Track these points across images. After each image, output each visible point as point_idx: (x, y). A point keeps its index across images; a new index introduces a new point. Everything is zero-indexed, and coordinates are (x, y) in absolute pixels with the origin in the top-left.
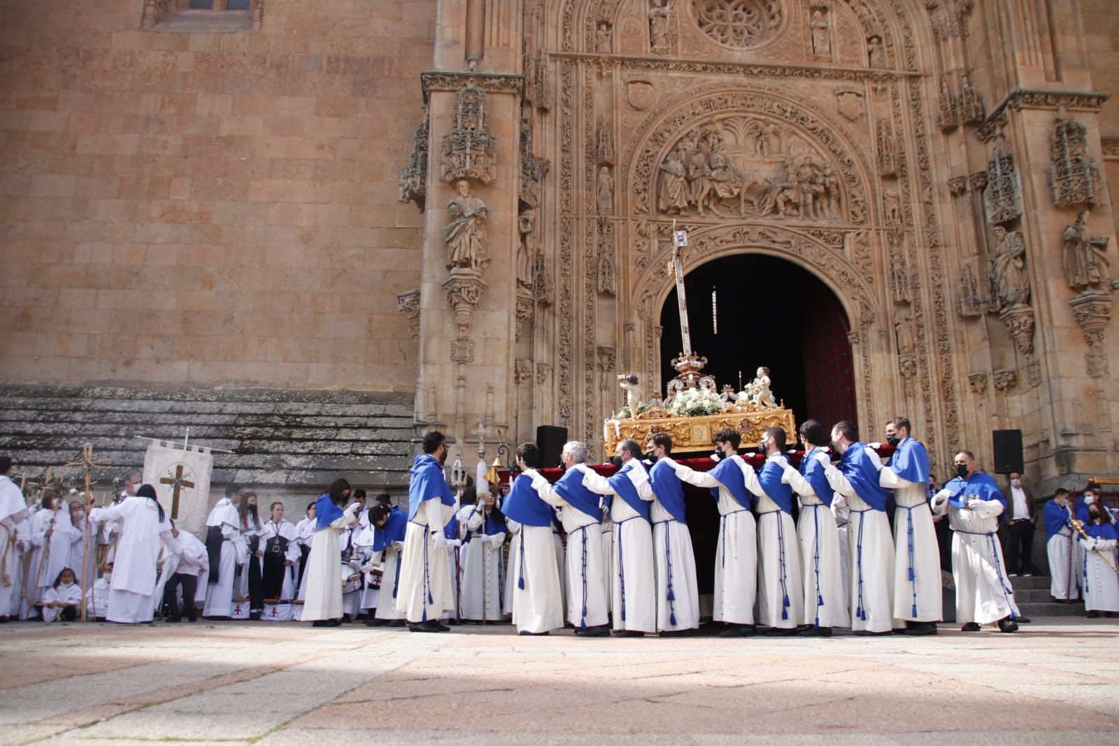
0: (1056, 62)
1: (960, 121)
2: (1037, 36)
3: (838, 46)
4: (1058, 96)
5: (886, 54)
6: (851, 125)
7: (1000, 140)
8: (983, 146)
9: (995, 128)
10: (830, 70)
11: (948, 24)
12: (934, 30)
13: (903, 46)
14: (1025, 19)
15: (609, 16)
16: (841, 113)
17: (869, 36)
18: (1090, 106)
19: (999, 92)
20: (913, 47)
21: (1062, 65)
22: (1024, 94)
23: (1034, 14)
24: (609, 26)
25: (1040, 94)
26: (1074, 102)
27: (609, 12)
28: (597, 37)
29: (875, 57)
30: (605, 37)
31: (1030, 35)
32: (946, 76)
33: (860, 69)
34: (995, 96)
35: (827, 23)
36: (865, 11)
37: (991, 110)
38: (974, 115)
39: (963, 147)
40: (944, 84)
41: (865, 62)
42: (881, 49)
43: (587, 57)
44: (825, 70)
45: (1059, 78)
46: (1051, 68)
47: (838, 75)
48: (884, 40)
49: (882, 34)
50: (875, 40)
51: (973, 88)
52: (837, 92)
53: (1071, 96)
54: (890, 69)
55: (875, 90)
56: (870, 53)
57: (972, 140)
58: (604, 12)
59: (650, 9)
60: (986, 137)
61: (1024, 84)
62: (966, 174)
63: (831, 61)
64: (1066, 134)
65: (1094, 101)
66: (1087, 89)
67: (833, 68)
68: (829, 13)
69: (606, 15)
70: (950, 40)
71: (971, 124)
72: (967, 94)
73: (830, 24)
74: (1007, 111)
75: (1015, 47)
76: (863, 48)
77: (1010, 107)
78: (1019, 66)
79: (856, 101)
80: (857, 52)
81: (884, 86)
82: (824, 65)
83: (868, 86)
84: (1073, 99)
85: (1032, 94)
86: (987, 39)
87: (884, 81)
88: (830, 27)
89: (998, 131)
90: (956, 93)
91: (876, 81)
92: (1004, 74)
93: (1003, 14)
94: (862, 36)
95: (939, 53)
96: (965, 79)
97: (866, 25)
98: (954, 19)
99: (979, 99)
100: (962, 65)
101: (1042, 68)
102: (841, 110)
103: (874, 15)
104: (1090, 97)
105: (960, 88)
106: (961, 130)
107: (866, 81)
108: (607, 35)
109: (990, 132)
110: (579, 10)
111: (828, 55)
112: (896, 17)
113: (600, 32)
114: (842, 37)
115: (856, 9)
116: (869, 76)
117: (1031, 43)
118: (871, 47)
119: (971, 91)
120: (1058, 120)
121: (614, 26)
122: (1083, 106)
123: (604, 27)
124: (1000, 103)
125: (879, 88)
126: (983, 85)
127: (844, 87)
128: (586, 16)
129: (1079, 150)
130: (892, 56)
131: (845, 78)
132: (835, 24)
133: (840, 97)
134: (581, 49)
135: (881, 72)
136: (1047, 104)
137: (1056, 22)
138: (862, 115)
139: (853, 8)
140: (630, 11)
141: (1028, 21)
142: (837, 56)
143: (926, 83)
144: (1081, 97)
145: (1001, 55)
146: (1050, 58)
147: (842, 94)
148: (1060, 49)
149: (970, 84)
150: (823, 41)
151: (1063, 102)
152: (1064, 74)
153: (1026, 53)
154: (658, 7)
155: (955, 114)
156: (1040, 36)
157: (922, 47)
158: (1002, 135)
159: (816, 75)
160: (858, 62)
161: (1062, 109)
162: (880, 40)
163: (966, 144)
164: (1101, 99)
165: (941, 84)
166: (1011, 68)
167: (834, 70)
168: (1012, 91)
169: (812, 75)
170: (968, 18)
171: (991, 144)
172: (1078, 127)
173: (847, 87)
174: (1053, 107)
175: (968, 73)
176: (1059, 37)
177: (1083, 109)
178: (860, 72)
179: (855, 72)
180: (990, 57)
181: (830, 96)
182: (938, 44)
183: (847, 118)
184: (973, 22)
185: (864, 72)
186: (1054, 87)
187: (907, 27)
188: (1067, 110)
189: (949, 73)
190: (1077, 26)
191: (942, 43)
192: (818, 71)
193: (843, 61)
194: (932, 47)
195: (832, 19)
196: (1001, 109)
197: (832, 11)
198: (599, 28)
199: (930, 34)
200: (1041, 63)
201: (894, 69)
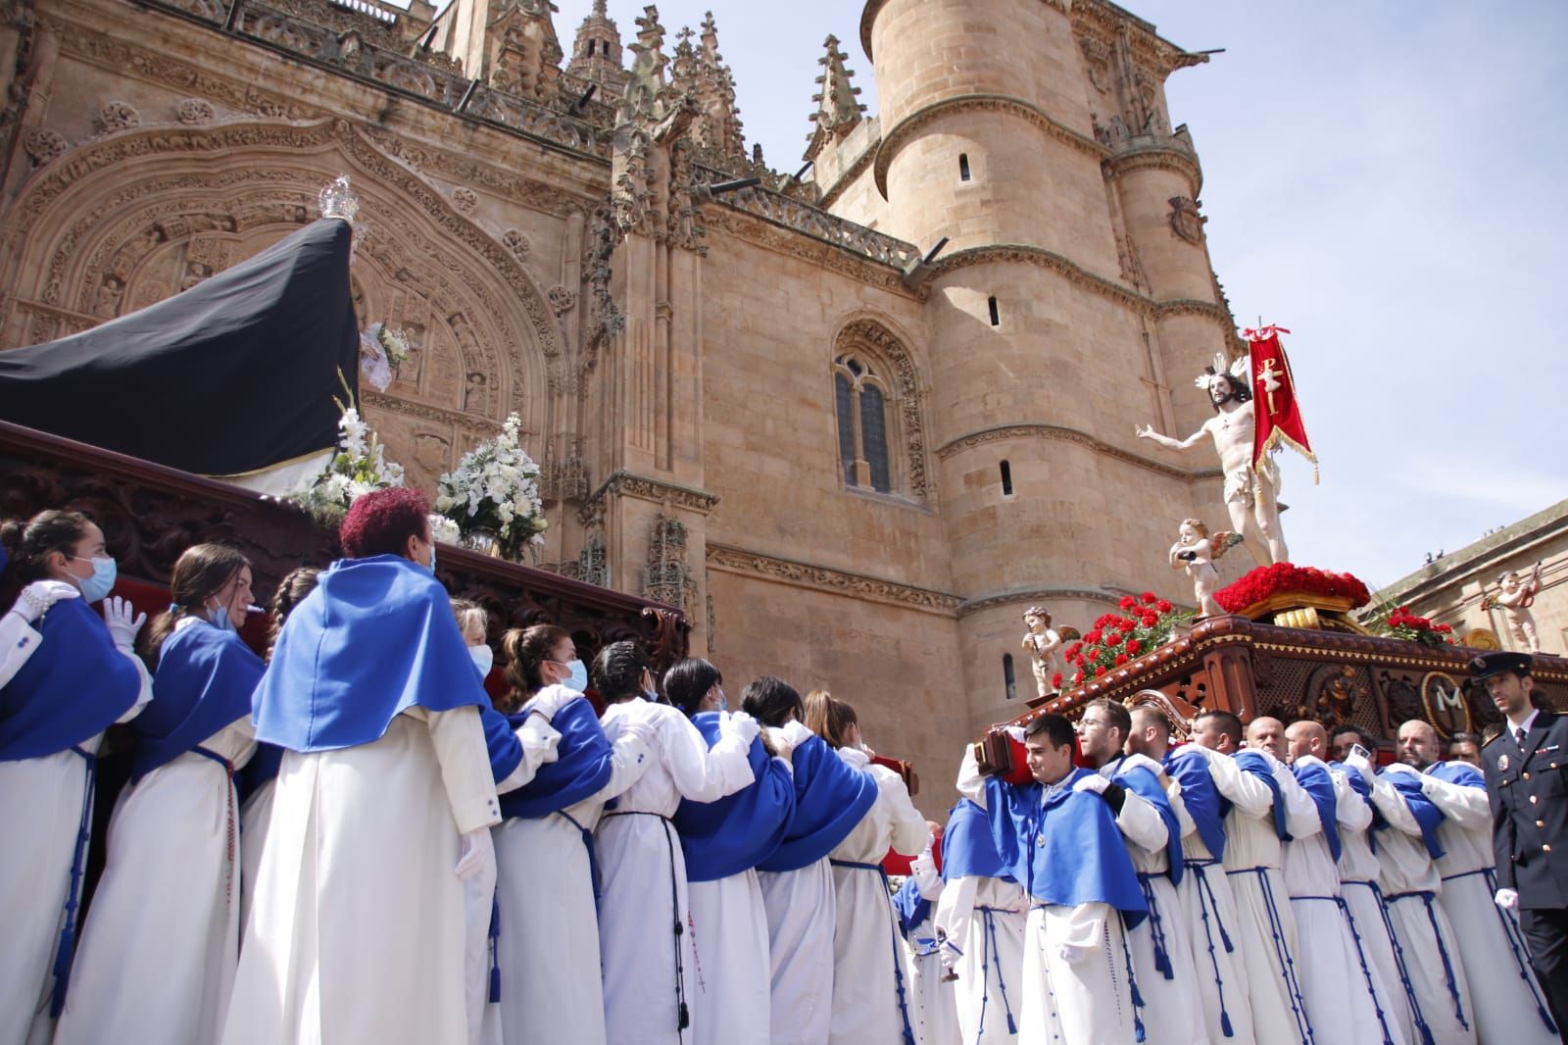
0: (670, 448)
1: (561, 497)
2: (652, 416)
3: (429, 376)
4: (664, 488)
5: (488, 399)
6: (427, 477)
7: (598, 527)
8: (583, 531)
9: (595, 510)
10: (412, 404)
11: (566, 379)
12: (550, 381)
13: (511, 391)
14: (642, 392)
15: (123, 271)
16: (417, 460)
17: (470, 372)
18: (699, 507)
19: (605, 469)
20: (521, 396)
21: (676, 453)
22: (627, 478)
23: (652, 388)
24: (121, 284)
25: (645, 481)
26: (682, 499)
27: (124, 266)
28: (99, 294)
29: (472, 399)
30: (110, 297)
31: (645, 412)
32: (555, 439)
33: (451, 410)
34: (601, 473)
35: (421, 345)
36: (471, 341)
37: (596, 488)
38: (576, 491)
39: (559, 528)
40: (550, 448)
41: (460, 404)
42: (482, 390)
43: (76, 318)
44: (406, 402)
45: (670, 468)
46: (663, 454)
47: (422, 411)
48: (488, 381)
49: (487, 373)
50: (477, 379)
51: (581, 459)
52: (417, 432)
53: (679, 491)
54: (490, 417)
55: (467, 439)
56: (467, 393)
57: (572, 521)
58: (117, 264)
59: (187, 274)
60: (587, 521)
61: (630, 467)
62: (558, 561)
63: (417, 393)
64: (668, 534)
65: (703, 502)
66: (698, 486)
67: (416, 401)
68: (426, 333)
69: (118, 269)
70: (565, 397)
71: (571, 501)
72: (572, 464)
73: (425, 346)
74: (607, 494)
75: (627, 421)
76: (461, 385)
77: (611, 491)
78: (627, 445)
79: (439, 448)
80: (452, 388)
81: (478, 436)
82: (406, 396)
83: (458, 432)
84: (680, 495)
85: (635, 480)
86: (603, 405)
87: (478, 430)
88: (424, 351)
89: (597, 516)
90: (562, 462)
91: (469, 428)
92: (610, 450)
93: (619, 382)
94: (461, 369)
95: (551, 411)
96: (574, 447)
97: (470, 358)
98: (574, 374)
99: (586, 474)
100: (574, 430)
101: (653, 452)
102: (418, 456)
103: (482, 347)
104: (699, 496)
105: (568, 453)
106: (560, 507)
107: (456, 426)
108: (114, 295)
109: (591, 516)
110: (82, 252)
111: (414, 385)
112: (508, 357)
113: (106, 288)
114: (436, 366)
115: (461, 336)
116: (461, 420)
117: (645, 422)
118: (470, 385)
119: (578, 463)
120: (660, 516)
121: (128, 286)
122: (691, 504)
123: (113, 284)
124: (603, 484)
125: (472, 437)
126: (592, 459)
127: (426, 428)
128: (89, 263)
129: (678, 555)
130: (495, 402)
131: (431, 417)
132: (431, 348)
133: (419, 440)
134: (70, 304)
135: (477, 419)
136: (652, 495)
137: (675, 404)
138: (443, 466)
139: (457, 335)
140: (158, 272)
141: (645, 396)
142: (426, 387)
143: (530, 442)
144: (690, 494)
145: (611, 427)
146: (663, 443)
147: (422, 436)
148: (676, 435)
149: (579, 452)
150: (410, 366)
151: (669, 495)
152: (676, 464)
153: (638, 431)
154: (198, 275)
155: (555, 487)
156: (656, 417)
157: (532, 399)
158: (601, 522)
159: (393, 406)
160: (451, 400)
161: (668, 504)
162: (483, 379)
163: (563, 525)
164: (712, 501)
165: (547, 448)
166: (618, 445)
167: (418, 405)
168: (616, 471)
169: (388, 405)
170: (590, 377)
171: (591, 531)
172: (680, 528)
173: (430, 429)
174: (657, 500)
175: (579, 441)
176: (676, 421)
177: (691, 508)
178: (451, 413)
179: (444, 413)
180: (602, 427)
181: (407, 436)
182: (551, 399)
183: (423, 467)
184: (594, 382)
185: (455, 414)
186: (663, 477)
187: (519, 371)
188: (672, 506)
189: (558, 436)
190: (696, 413)
191: (556, 399)
192: (398, 401)
193: (431, 395)
194: (543, 401)
195: (429, 341)
196: (603, 491)
197: (430, 332)
198: (106, 283)
199: (544, 385)
200: (652, 446)
201: (495, 419)
